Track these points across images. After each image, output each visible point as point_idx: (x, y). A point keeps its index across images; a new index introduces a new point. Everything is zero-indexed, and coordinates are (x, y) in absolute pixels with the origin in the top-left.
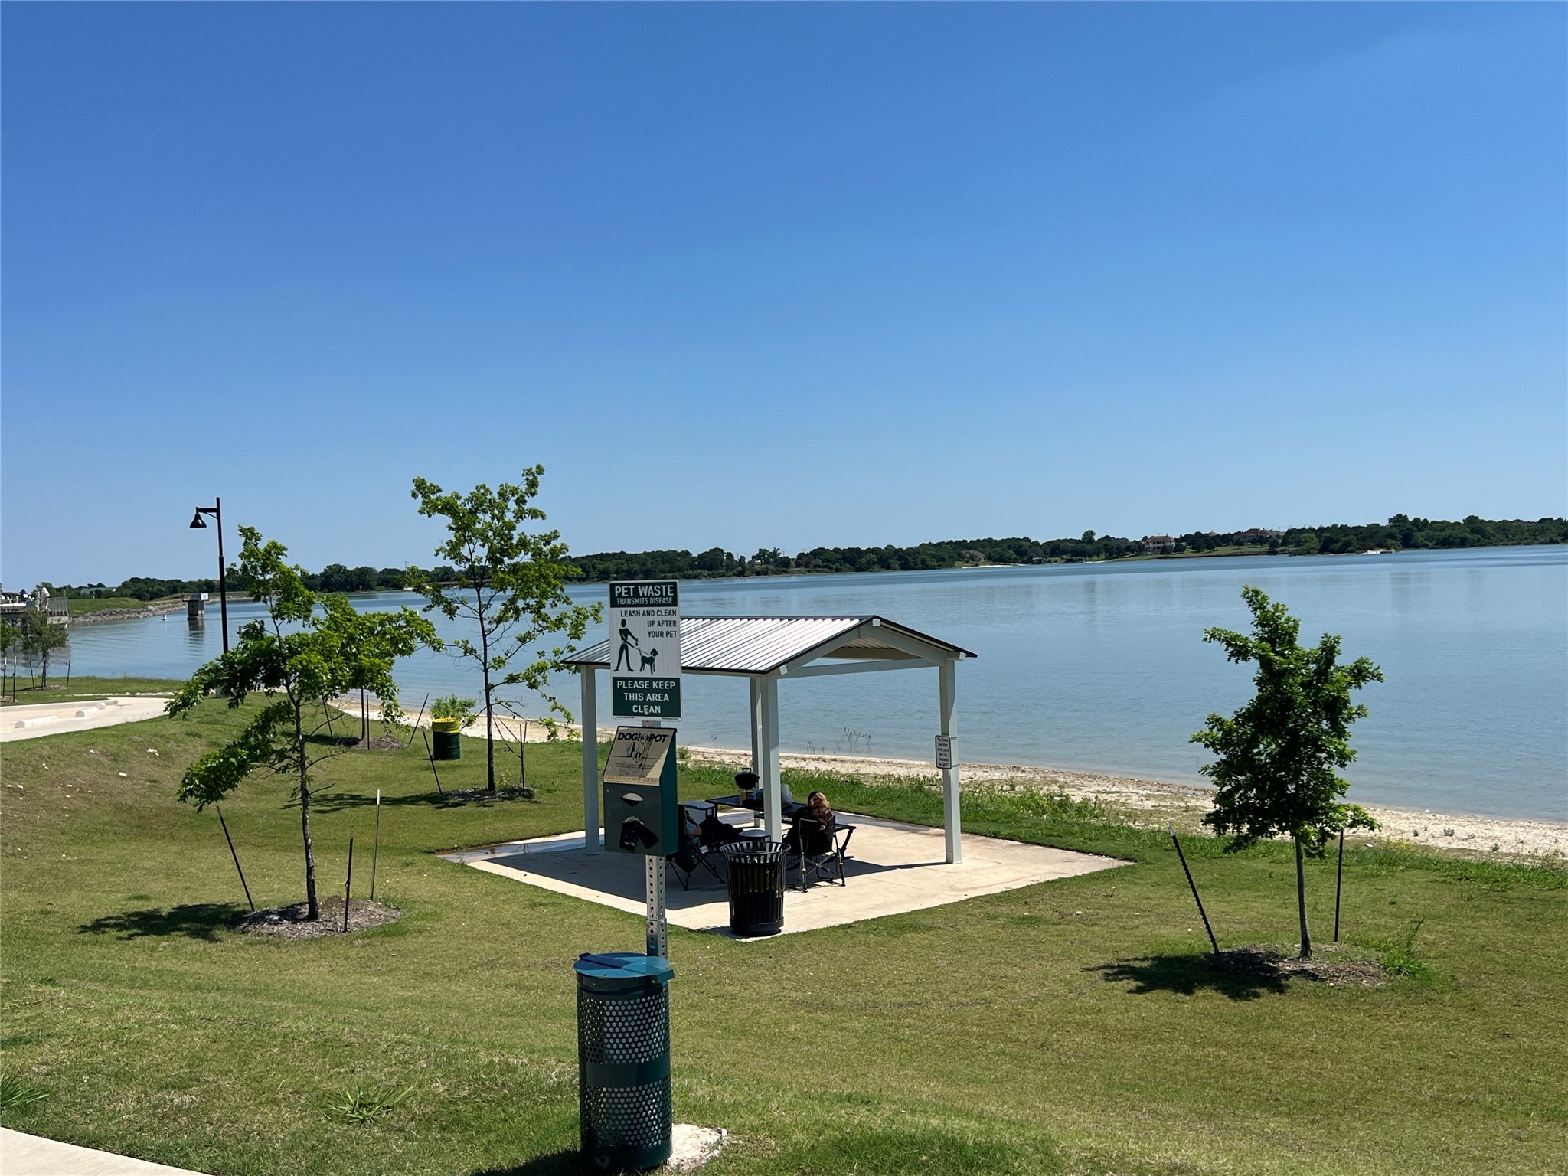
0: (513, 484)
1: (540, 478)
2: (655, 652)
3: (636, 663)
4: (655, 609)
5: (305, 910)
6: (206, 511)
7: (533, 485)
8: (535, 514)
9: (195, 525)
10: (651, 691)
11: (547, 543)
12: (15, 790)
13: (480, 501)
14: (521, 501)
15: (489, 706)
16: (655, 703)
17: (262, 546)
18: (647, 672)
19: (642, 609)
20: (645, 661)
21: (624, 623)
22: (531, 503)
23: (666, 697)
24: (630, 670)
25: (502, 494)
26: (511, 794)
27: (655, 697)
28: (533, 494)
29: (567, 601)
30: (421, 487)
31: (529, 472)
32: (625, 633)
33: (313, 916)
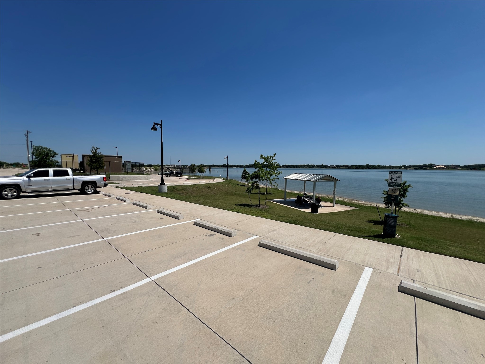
0: (272, 156)
1: (275, 155)
2: (397, 180)
3: (393, 180)
4: (397, 174)
5: (258, 205)
6: (226, 157)
7: (275, 156)
8: (274, 159)
9: (225, 159)
10: (396, 184)
11: (276, 163)
12: (215, 189)
13: (268, 158)
14: (273, 158)
15: (267, 183)
16: (396, 186)
17: (257, 162)
18: (395, 182)
19: (395, 174)
20: (395, 180)
21: (391, 176)
22: (274, 158)
23: (398, 185)
24: (392, 181)
25: (270, 157)
26: (270, 194)
27: (396, 185)
28: (274, 157)
29: (278, 170)
30: (261, 156)
31: (274, 154)
32: (391, 177)
33: (259, 206)
